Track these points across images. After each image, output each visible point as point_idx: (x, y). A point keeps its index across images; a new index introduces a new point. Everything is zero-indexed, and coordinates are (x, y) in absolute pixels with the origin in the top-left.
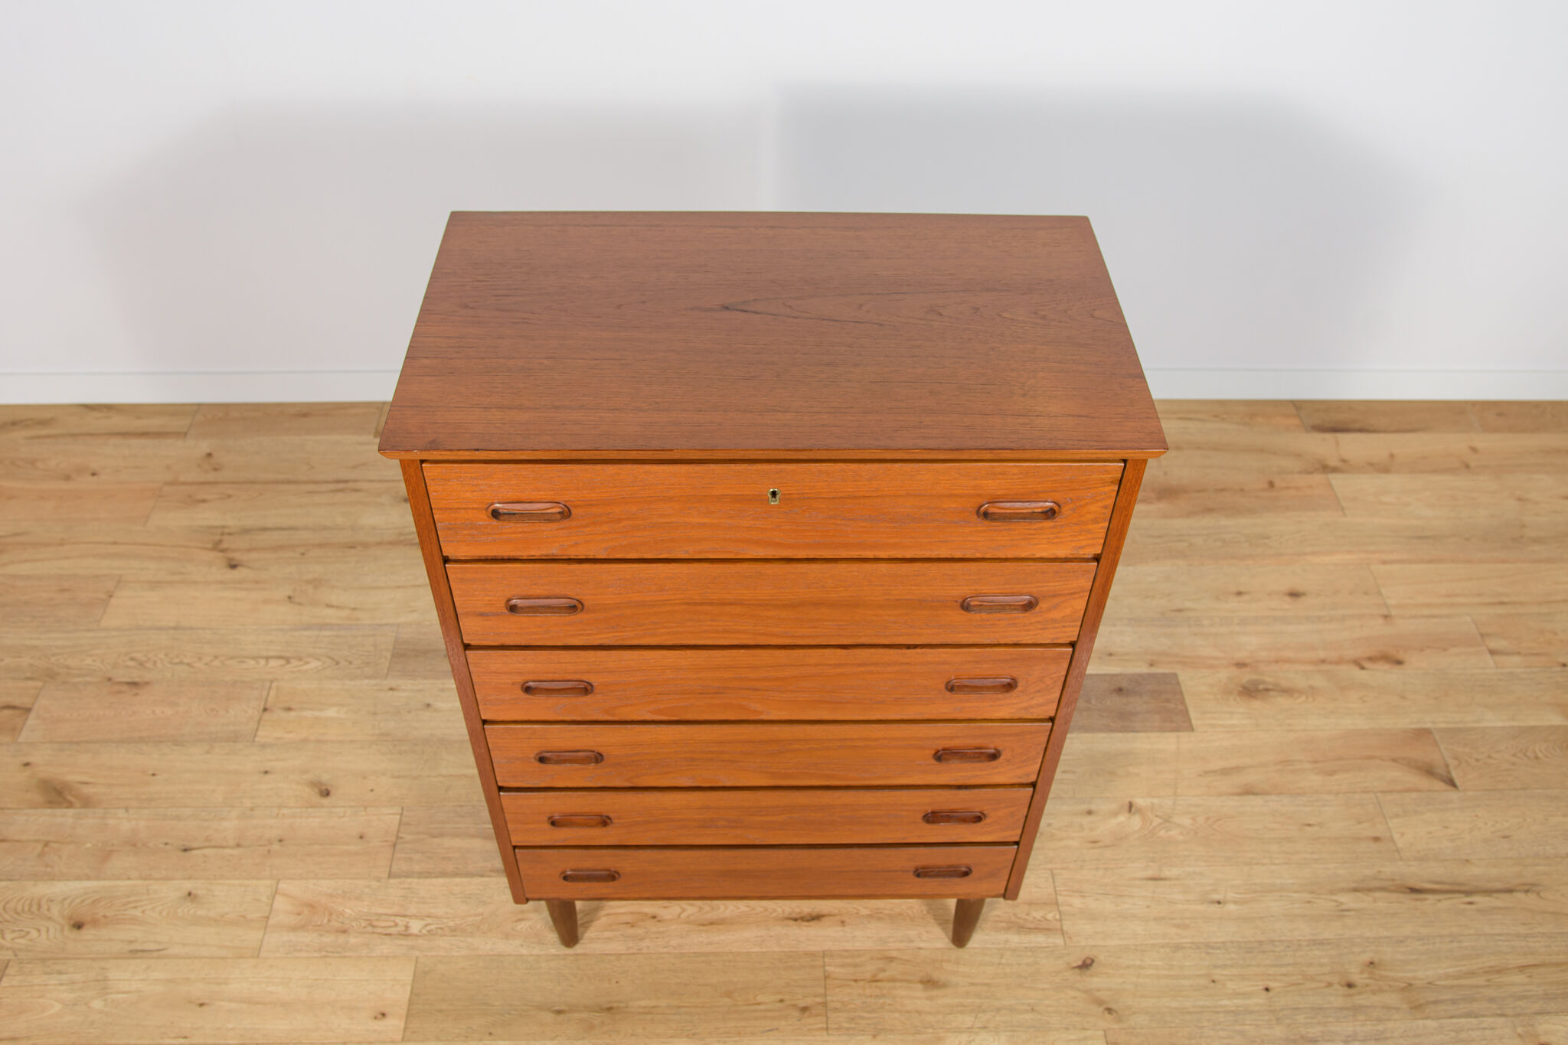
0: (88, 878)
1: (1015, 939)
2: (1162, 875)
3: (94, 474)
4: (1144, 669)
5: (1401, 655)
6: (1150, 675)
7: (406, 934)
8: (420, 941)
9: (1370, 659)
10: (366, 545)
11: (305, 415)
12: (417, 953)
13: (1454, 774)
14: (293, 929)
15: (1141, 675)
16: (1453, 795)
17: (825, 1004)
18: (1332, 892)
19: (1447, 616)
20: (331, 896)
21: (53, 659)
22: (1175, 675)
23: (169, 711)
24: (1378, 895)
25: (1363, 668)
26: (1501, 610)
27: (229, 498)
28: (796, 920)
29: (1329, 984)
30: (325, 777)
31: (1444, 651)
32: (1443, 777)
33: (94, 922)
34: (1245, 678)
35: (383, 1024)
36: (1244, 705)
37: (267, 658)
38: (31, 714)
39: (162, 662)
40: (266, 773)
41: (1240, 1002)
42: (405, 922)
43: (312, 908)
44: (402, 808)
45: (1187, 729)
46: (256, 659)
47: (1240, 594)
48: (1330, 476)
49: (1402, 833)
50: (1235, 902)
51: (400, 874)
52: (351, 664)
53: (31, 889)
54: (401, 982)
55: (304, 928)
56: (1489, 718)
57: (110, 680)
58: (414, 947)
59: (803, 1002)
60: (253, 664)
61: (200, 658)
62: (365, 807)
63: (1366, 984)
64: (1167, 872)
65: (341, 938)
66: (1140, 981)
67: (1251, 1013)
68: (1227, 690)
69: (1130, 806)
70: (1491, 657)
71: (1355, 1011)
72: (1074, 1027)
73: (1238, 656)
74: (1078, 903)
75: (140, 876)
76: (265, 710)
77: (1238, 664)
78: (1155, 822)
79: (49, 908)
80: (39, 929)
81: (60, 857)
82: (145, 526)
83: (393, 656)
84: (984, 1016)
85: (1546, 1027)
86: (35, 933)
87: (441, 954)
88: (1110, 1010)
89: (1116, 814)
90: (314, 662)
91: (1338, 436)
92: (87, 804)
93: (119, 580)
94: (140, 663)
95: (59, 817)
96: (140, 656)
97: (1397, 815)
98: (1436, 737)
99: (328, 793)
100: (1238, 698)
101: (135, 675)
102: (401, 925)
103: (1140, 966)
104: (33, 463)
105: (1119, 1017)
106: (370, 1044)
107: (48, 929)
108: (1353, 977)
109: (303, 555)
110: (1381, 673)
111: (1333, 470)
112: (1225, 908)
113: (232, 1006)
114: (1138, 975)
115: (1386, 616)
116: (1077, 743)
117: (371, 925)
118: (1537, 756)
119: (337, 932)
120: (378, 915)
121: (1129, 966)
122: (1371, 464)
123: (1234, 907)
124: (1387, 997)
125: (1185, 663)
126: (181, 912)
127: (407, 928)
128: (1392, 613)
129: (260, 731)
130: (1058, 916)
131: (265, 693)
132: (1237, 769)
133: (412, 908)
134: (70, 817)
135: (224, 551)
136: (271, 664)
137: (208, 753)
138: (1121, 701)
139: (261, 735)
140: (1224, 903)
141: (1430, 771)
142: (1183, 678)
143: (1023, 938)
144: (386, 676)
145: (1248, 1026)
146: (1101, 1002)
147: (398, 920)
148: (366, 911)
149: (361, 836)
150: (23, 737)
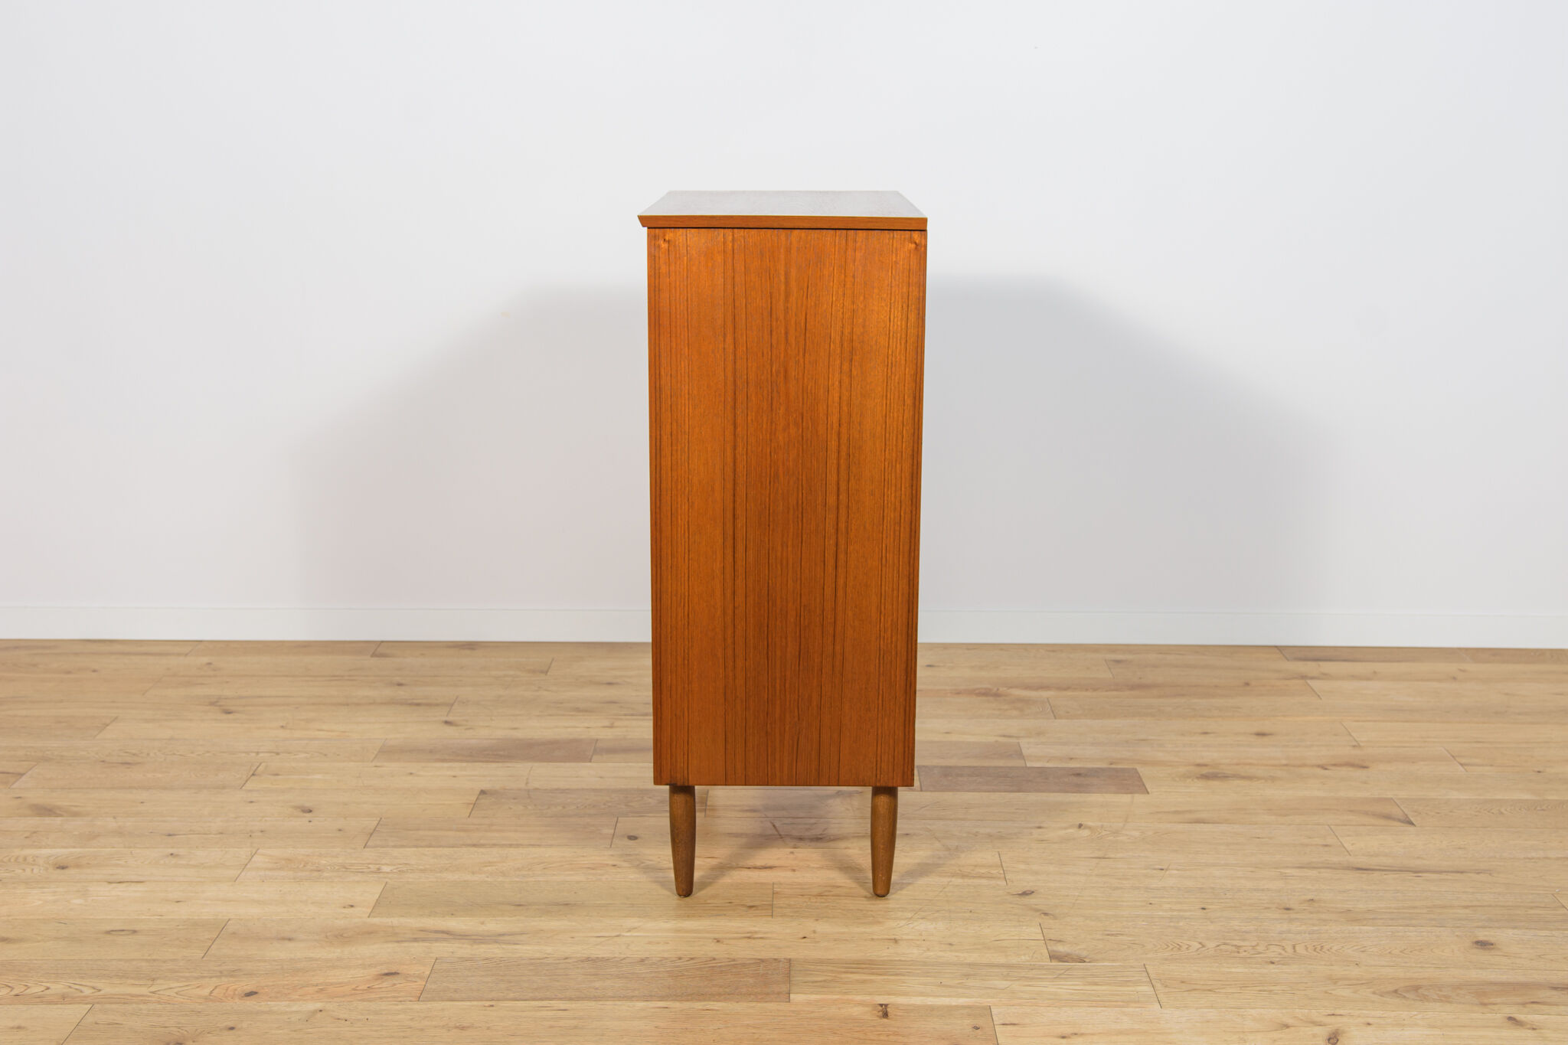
0: (74, 847)
1: (958, 881)
2: (1107, 856)
3: (94, 671)
4: (1104, 765)
5: (1367, 764)
6: (1109, 768)
7: (379, 871)
8: (390, 875)
9: (1335, 765)
10: (358, 704)
11: (305, 646)
12: (387, 880)
13: (1412, 819)
14: (271, 869)
15: (1100, 768)
16: (1411, 828)
17: (772, 905)
18: (1275, 868)
19: (1419, 747)
20: (308, 856)
21: (47, 753)
22: (1136, 769)
23: (160, 775)
24: (1322, 870)
25: (1326, 769)
26: (1479, 745)
27: (227, 682)
28: (749, 868)
29: (1266, 908)
30: (308, 805)
31: (1413, 762)
32: (1399, 820)
33: (78, 866)
34: (1205, 771)
35: (351, 910)
36: (1201, 783)
37: (258, 753)
38: (25, 776)
39: (155, 753)
40: (252, 802)
41: (1175, 913)
42: (377, 866)
43: (289, 860)
44: (381, 819)
45: (1142, 793)
46: (247, 753)
47: (1206, 733)
48: (1309, 681)
49: (1353, 844)
50: (1178, 870)
51: (376, 846)
52: (338, 755)
53: (17, 852)
54: (370, 892)
55: (281, 869)
56: (1455, 795)
57: (103, 761)
58: (385, 878)
59: (751, 904)
60: (244, 755)
61: (192, 753)
62: (345, 818)
63: (1304, 910)
64: (1113, 856)
65: (316, 874)
66: (1078, 902)
67: (1186, 918)
68: (1185, 777)
69: (1080, 826)
70: (1460, 766)
71: (1291, 920)
72: (1010, 920)
73: (1199, 761)
74: (1022, 866)
75: (125, 847)
76: (253, 775)
77: (1199, 765)
78: (1104, 833)
79: (34, 861)
80: (24, 870)
81: (48, 838)
82: (143, 694)
83: (379, 752)
84: (924, 914)
85: (1487, 933)
86: (20, 871)
87: (410, 880)
88: (1046, 914)
89: (1066, 828)
90: (303, 755)
91: (1321, 663)
92: (76, 814)
93: (116, 718)
94: (134, 755)
95: (48, 820)
96: (134, 751)
97: (1349, 836)
98: (1398, 802)
99: (310, 811)
100: (1196, 780)
101: (128, 759)
102: (373, 867)
103: (1079, 896)
104: (35, 665)
105: (1055, 917)
106: (337, 919)
107: (32, 870)
108: (1292, 906)
109: (297, 708)
110: (1344, 772)
111: (1312, 678)
112: (1168, 872)
113: (208, 902)
114: (1077, 900)
115: (1354, 746)
116: (1032, 797)
117: (345, 868)
118: (1501, 813)
119: (312, 870)
120: (352, 864)
121: (1067, 896)
122: (1353, 676)
123: (1176, 872)
124: (1323, 916)
125: (1145, 763)
126: (162, 862)
127: (379, 869)
128: (1362, 744)
129: (247, 785)
130: (1002, 872)
131: (254, 768)
132: (1190, 812)
133: (384, 861)
134: (59, 820)
135: (220, 706)
136: (261, 755)
137: (196, 793)
138: (1079, 779)
139: (249, 786)
140: (1167, 870)
141: (1388, 817)
142: (1141, 770)
143: (966, 880)
144: (372, 761)
145: (1181, 924)
146: (1037, 910)
147: (370, 866)
148: (340, 861)
149: (340, 830)
150: (14, 786)
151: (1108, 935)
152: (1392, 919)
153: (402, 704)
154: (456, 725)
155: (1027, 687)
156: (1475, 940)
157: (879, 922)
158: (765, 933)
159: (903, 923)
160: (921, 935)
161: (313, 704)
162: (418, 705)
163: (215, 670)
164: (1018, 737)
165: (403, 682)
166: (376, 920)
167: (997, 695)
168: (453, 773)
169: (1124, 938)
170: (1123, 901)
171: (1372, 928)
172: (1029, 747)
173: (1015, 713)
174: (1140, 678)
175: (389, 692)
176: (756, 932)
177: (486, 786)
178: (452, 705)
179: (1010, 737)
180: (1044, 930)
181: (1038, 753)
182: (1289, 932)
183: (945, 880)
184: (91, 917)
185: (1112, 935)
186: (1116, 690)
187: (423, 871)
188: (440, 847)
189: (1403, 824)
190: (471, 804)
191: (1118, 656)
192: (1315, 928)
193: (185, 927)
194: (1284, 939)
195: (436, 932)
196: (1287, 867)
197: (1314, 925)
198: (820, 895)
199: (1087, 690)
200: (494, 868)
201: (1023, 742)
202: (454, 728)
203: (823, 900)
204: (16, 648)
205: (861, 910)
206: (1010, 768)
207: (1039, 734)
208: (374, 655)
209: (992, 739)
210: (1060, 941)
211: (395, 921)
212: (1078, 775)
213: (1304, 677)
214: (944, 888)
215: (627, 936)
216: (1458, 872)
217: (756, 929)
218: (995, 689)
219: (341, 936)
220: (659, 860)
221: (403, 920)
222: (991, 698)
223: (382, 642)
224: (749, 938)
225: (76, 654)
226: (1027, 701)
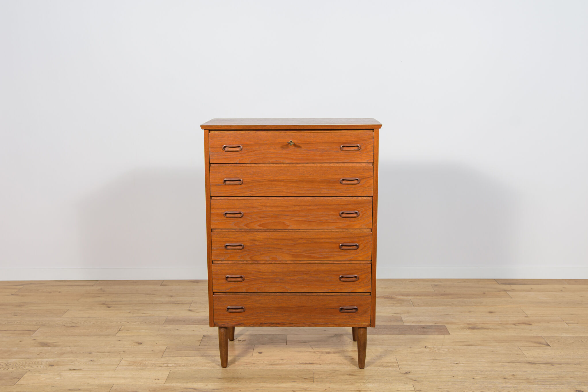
0: (56, 358)
1: (381, 369)
2: (436, 359)
3: (60, 292)
4: (433, 324)
5: (531, 323)
6: (435, 325)
7: (167, 366)
8: (172, 368)
9: (519, 324)
10: (157, 304)
11: (136, 282)
12: (171, 370)
13: (549, 344)
14: (127, 366)
15: (432, 326)
16: (549, 347)
17: (313, 378)
18: (500, 363)
19: (550, 317)
20: (141, 360)
21: (45, 323)
22: (445, 326)
23: (85, 331)
24: (516, 363)
25: (516, 325)
26: (571, 316)
27: (108, 296)
28: (304, 364)
29: (497, 378)
30: (140, 341)
31: (548, 323)
32: (544, 344)
33: (57, 365)
34: (470, 326)
35: (158, 381)
36: (470, 331)
37: (121, 322)
38: (36, 332)
39: (83, 323)
40: (119, 341)
41: (463, 380)
42: (167, 364)
43: (134, 362)
44: (167, 346)
45: (448, 335)
46: (117, 322)
47: (470, 312)
48: (507, 292)
49: (528, 353)
50: (463, 364)
51: (166, 357)
52: (150, 323)
53: (35, 360)
54: (165, 374)
55: (131, 365)
56: (564, 335)
57: (64, 326)
58: (170, 368)
59: (305, 377)
60: (116, 323)
61: (97, 322)
62: (154, 346)
63: (511, 378)
64: (438, 358)
65: (144, 367)
66: (427, 376)
67: (467, 382)
68: (463, 328)
69: (426, 347)
70: (566, 324)
71: (506, 383)
72: (402, 383)
73: (468, 322)
74: (405, 363)
75: (74, 358)
76: (119, 330)
77: (468, 324)
78: (434, 350)
79: (41, 363)
80: (38, 367)
81: (46, 355)
82: (78, 301)
83: (165, 321)
84: (369, 381)
85: (580, 387)
86: (36, 367)
87: (179, 369)
88: (415, 381)
89: (420, 348)
90: (137, 323)
91: (511, 285)
92: (55, 346)
93: (68, 310)
94: (76, 323)
95: (45, 348)
96: (75, 322)
97: (526, 350)
98: (543, 337)
99: (141, 344)
100: (467, 330)
101: (74, 325)
102: (165, 365)
103: (426, 374)
104: (38, 290)
105: (418, 382)
106: (153, 384)
107: (41, 366)
108: (506, 377)
109: (134, 305)
110: (523, 326)
111: (508, 291)
112: (459, 365)
113: (105, 378)
114: (426, 375)
115: (526, 316)
116: (407, 336)
117: (155, 365)
118: (582, 341)
119: (143, 366)
120: (157, 364)
121: (423, 374)
122: (523, 290)
123: (462, 364)
124: (518, 381)
125: (448, 323)
126: (88, 363)
127: (167, 365)
128: (528, 316)
129: (117, 334)
130: (398, 365)
131: (120, 328)
132: (466, 341)
133: (169, 362)
134: (49, 348)
135: (106, 305)
136: (122, 323)
137: (99, 337)
138: (424, 330)
139: (118, 334)
140: (459, 364)
141: (540, 343)
142: (447, 326)
143: (384, 368)
144: (163, 325)
145: (465, 384)
146: (412, 379)
147: (164, 364)
148: (153, 362)
149: (152, 351)
150: (33, 335)
151: (438, 388)
152: (544, 382)
153: (173, 303)
154: (193, 311)
155: (403, 295)
156: (576, 390)
157: (353, 384)
158: (311, 388)
159: (362, 384)
160: (369, 389)
161: (140, 304)
162: (179, 304)
163: (103, 291)
164: (400, 314)
165: (173, 295)
166: (167, 384)
167: (392, 298)
168: (193, 329)
169: (445, 389)
170: (443, 376)
171: (536, 385)
172: (405, 318)
173: (399, 305)
174: (444, 291)
175: (168, 299)
176: (308, 388)
177: (205, 334)
178: (191, 303)
179: (397, 314)
180: (415, 387)
181: (408, 320)
182: (506, 387)
183: (377, 368)
184: (63, 384)
185: (440, 388)
186: (436, 296)
187: (184, 366)
188: (189, 357)
189: (546, 346)
190: (200, 340)
191: (436, 283)
192: (516, 385)
193: (98, 388)
194: (504, 390)
195: (190, 389)
196: (504, 362)
197: (515, 384)
198: (331, 374)
199: (425, 296)
200: (210, 364)
201: (403, 316)
202: (192, 312)
203: (332, 376)
204: (31, 284)
205: (346, 380)
206: (398, 325)
207: (408, 313)
208: (161, 285)
209: (391, 315)
210: (421, 391)
211: (174, 385)
212: (424, 328)
213: (505, 291)
214: (376, 371)
215: (260, 390)
216: (568, 364)
217: (307, 387)
218: (391, 296)
219: (155, 390)
220: (270, 361)
221: (177, 384)
222: (390, 299)
223: (164, 280)
224: (305, 390)
225: (53, 286)
226: (403, 300)
